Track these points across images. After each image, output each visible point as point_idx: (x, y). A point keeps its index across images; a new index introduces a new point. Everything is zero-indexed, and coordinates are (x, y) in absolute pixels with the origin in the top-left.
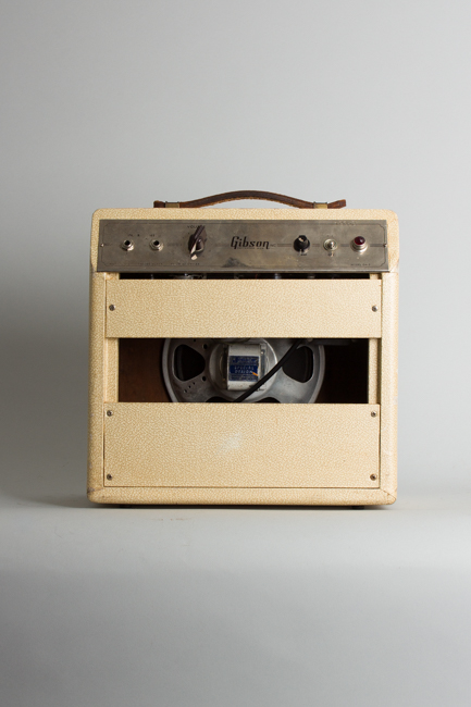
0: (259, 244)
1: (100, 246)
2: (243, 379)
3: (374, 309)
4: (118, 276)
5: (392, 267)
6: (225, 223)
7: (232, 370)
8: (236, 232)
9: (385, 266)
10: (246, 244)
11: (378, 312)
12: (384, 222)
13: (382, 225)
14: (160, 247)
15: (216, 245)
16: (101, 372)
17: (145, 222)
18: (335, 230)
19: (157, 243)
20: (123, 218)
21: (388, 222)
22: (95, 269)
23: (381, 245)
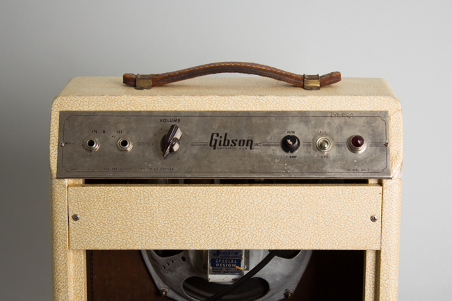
0: (242, 142)
1: (60, 146)
2: (225, 273)
3: (373, 219)
4: (81, 181)
5: (395, 171)
6: (202, 115)
7: (213, 264)
8: (215, 127)
9: (387, 171)
10: (227, 142)
11: (378, 222)
12: (386, 112)
13: (382, 116)
14: (129, 147)
15: (193, 145)
16: (66, 287)
17: (112, 114)
18: (329, 124)
19: (124, 143)
20: (86, 109)
21: (390, 114)
22: (55, 175)
23: (382, 145)
